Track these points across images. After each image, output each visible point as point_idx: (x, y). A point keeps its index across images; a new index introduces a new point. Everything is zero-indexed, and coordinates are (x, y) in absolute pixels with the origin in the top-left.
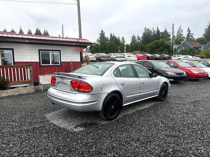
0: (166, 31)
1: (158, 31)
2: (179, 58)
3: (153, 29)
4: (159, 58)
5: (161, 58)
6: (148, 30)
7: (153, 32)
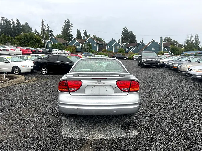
0: (26, 24)
1: (18, 23)
2: (57, 52)
3: (12, 20)
4: (42, 52)
5: (44, 52)
6: (6, 20)
7: (12, 23)
